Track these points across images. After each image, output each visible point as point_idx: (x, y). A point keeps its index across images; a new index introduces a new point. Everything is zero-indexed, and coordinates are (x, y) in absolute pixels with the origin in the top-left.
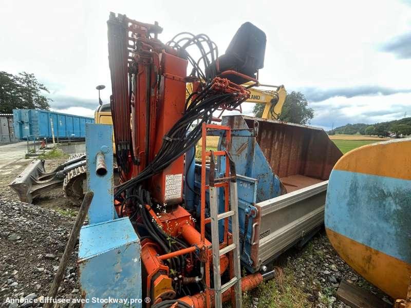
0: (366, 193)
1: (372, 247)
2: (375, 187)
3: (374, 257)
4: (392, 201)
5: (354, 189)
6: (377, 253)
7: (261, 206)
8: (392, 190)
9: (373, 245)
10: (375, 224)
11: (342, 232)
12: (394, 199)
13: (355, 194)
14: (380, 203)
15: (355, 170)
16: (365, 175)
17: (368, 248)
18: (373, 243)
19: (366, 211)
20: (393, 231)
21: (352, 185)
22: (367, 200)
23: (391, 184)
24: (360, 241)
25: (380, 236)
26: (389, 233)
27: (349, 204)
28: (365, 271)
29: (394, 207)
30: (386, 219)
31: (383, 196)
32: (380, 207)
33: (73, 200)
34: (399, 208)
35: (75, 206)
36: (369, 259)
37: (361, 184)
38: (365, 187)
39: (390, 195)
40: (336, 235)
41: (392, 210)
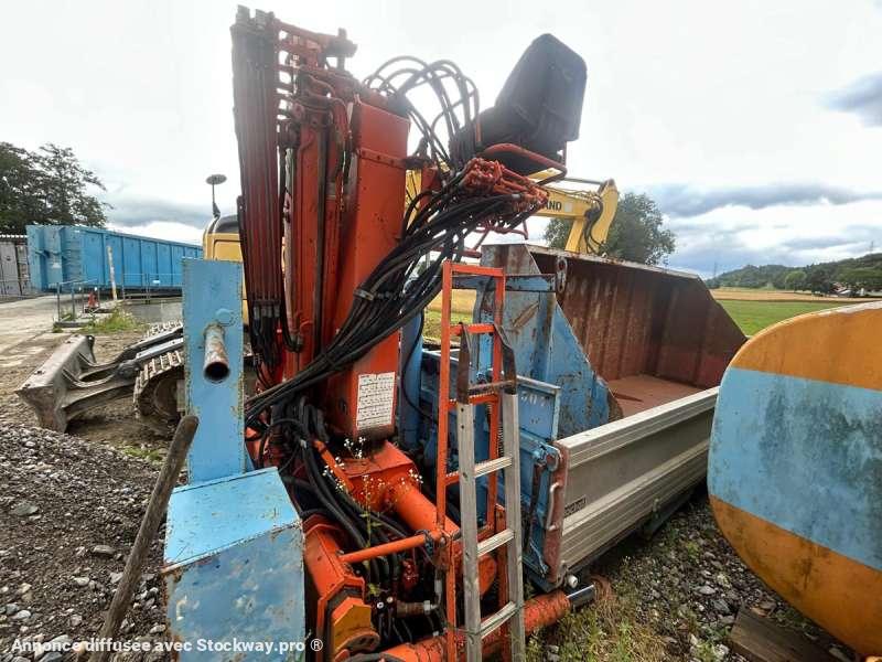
0: (804, 420)
1: (814, 540)
2: (825, 408)
3: (818, 563)
4: (863, 442)
5: (776, 412)
6: (825, 553)
7: (569, 446)
8: (864, 416)
9: (817, 537)
10: (822, 490)
11: (745, 505)
12: (868, 436)
13: (779, 423)
14: (837, 445)
15: (780, 370)
16: (803, 382)
17: (805, 543)
18: (816, 531)
19: (801, 463)
20: (863, 505)
21: (771, 402)
22: (805, 437)
23: (860, 402)
24: (787, 526)
25: (834, 517)
26: (854, 511)
27: (764, 445)
28: (797, 594)
29: (867, 454)
30: (848, 479)
31: (844, 428)
32: (835, 452)
33: (155, 425)
35: (159, 437)
36: (807, 568)
37: (793, 400)
38: (803, 408)
39: (860, 426)
40: (733, 512)
41: (863, 461)
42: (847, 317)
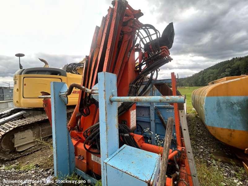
0: (225, 105)
1: (231, 129)
2: (228, 101)
3: (233, 133)
4: (236, 106)
5: (218, 104)
6: (234, 131)
8: (235, 101)
9: (232, 128)
10: (231, 118)
11: (216, 126)
12: (237, 105)
13: (220, 106)
14: (232, 108)
15: (217, 95)
16: (223, 97)
17: (230, 130)
18: (231, 127)
19: (226, 113)
20: (239, 119)
21: (217, 102)
22: (225, 107)
23: (235, 99)
24: (225, 127)
25: (234, 122)
26: (238, 120)
27: (217, 111)
28: (229, 141)
29: (238, 108)
30: (236, 115)
31: (232, 104)
32: (232, 109)
34: (240, 108)
36: (231, 135)
37: (221, 101)
38: (224, 102)
39: (235, 104)
40: (213, 128)
41: (237, 110)
42: (227, 84)
